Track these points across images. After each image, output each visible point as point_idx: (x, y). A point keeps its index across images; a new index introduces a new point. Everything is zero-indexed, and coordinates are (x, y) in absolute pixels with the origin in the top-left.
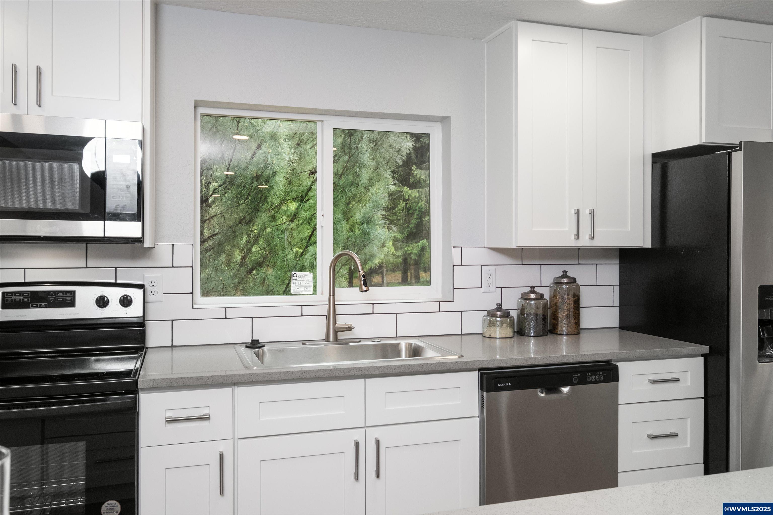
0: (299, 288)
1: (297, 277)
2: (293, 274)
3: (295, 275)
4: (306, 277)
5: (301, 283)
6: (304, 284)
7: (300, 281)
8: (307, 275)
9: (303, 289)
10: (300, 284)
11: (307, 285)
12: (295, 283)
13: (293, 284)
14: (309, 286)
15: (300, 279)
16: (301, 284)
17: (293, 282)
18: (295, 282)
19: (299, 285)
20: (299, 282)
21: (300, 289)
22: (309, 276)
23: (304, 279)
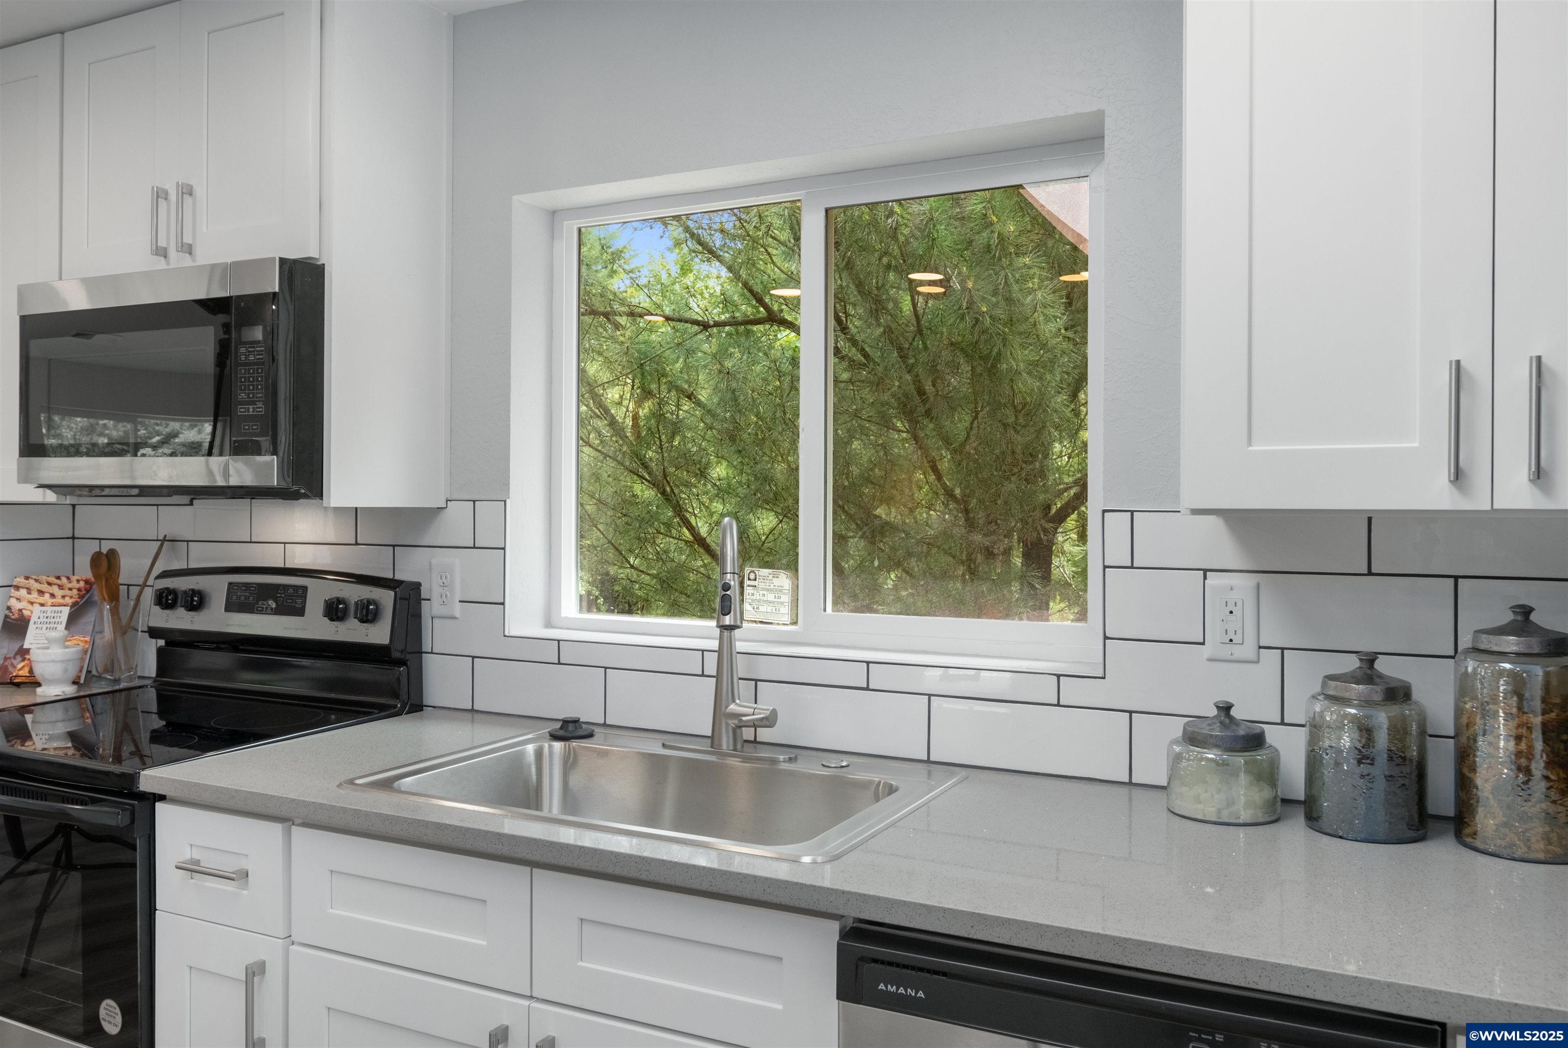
0: (760, 607)
1: (755, 580)
2: (749, 571)
3: (752, 576)
4: (776, 582)
5: (764, 595)
6: (771, 597)
7: (763, 589)
8: (778, 577)
9: (769, 610)
10: (762, 598)
11: (776, 600)
12: (753, 595)
13: (748, 597)
14: (782, 603)
15: (762, 585)
16: (765, 599)
17: (748, 591)
18: (752, 592)
19: (759, 601)
20: (761, 592)
21: (762, 609)
22: (783, 580)
23: (772, 587)
